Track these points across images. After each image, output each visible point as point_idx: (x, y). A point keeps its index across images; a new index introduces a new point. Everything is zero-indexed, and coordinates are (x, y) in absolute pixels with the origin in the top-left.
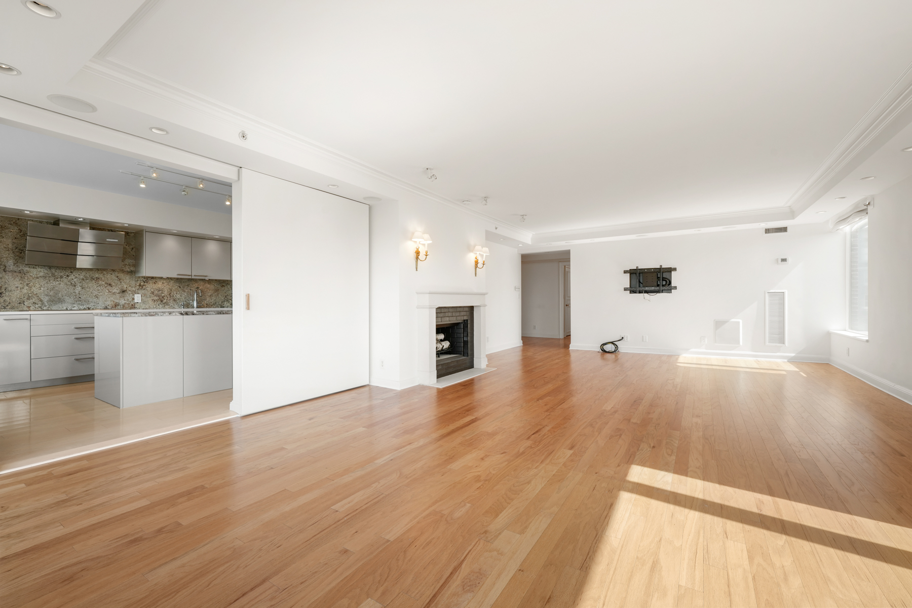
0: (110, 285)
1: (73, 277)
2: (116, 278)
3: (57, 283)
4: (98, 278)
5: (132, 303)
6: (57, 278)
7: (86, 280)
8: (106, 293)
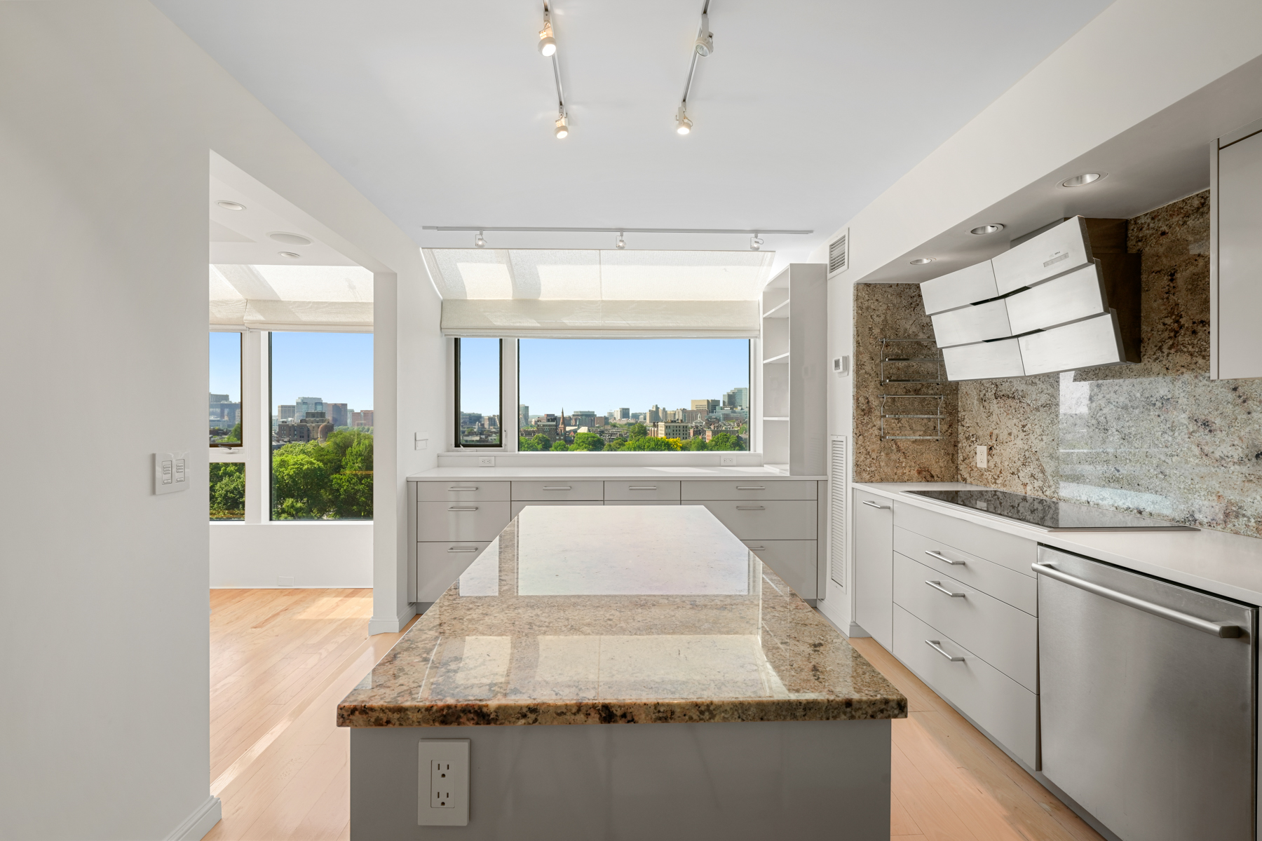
7: (1132, 409)
8: (1191, 459)
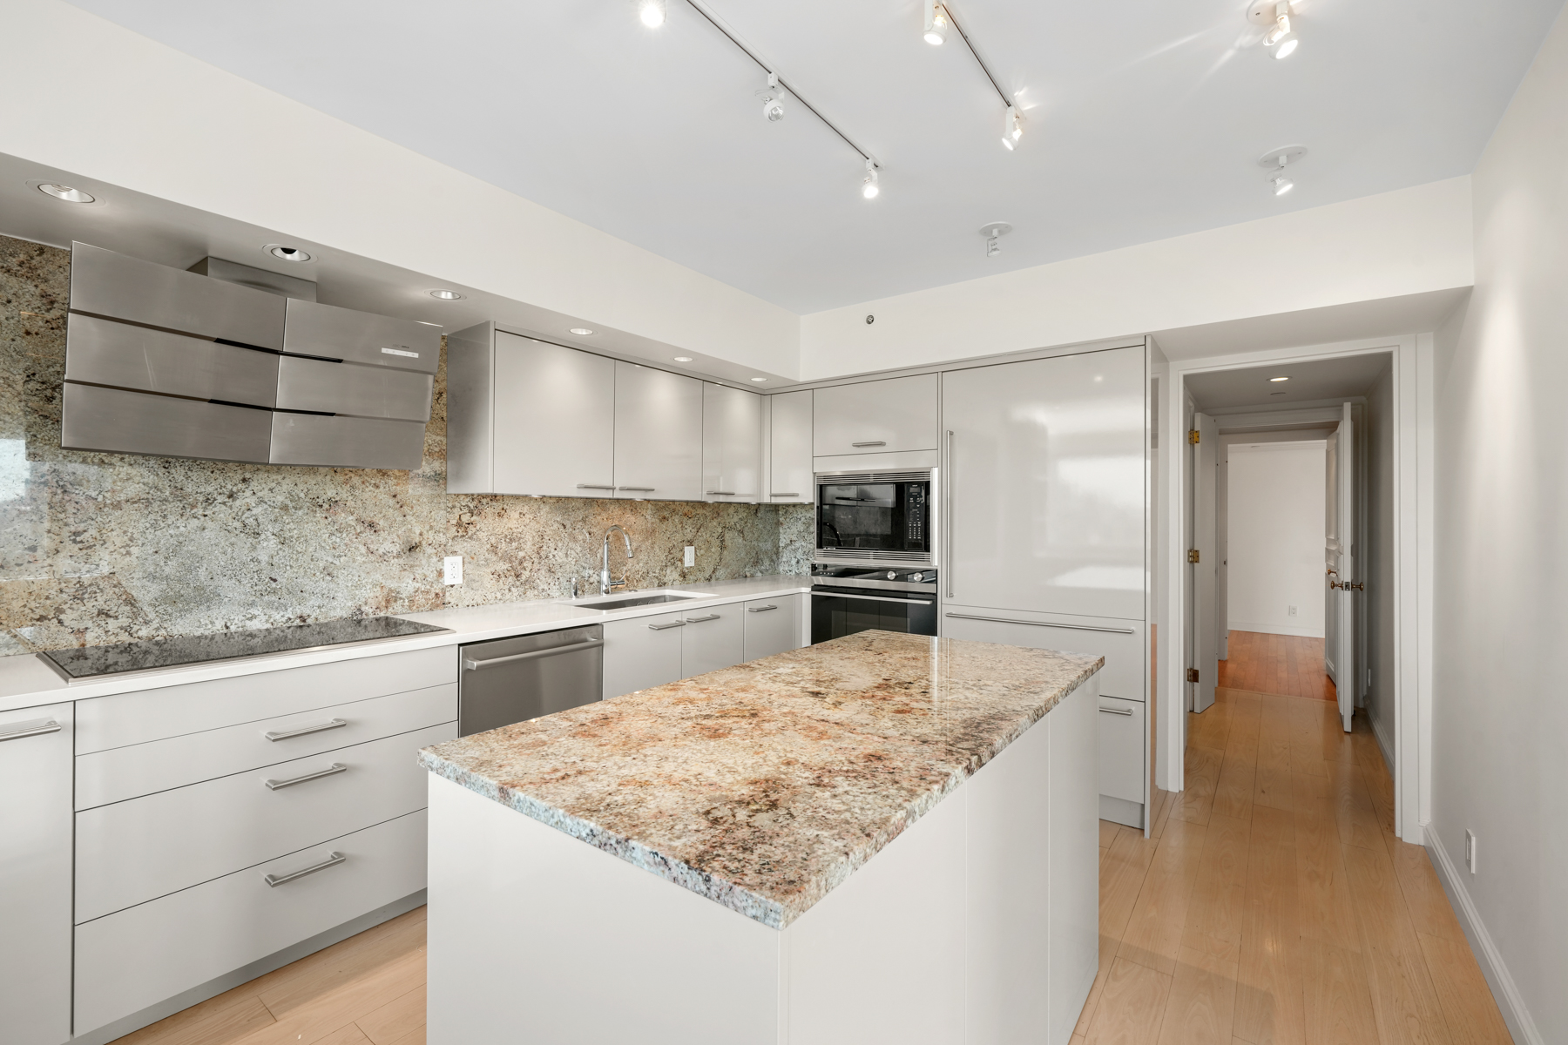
0: (371, 525)
1: (252, 501)
2: (392, 502)
3: (194, 523)
4: (333, 502)
5: (437, 588)
6: (193, 506)
7: (293, 510)
8: (359, 558)
